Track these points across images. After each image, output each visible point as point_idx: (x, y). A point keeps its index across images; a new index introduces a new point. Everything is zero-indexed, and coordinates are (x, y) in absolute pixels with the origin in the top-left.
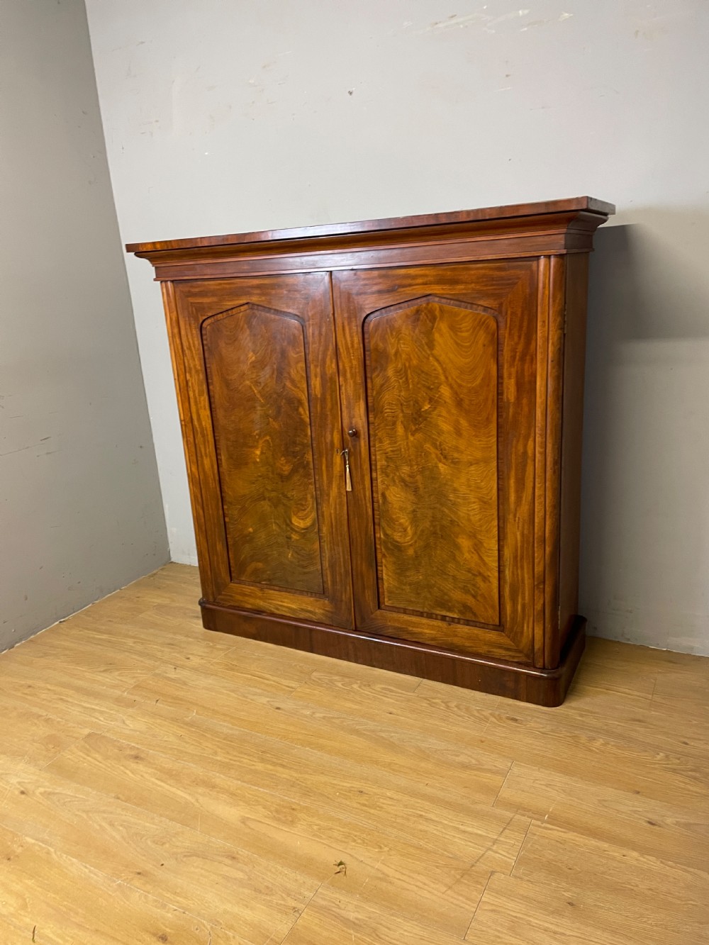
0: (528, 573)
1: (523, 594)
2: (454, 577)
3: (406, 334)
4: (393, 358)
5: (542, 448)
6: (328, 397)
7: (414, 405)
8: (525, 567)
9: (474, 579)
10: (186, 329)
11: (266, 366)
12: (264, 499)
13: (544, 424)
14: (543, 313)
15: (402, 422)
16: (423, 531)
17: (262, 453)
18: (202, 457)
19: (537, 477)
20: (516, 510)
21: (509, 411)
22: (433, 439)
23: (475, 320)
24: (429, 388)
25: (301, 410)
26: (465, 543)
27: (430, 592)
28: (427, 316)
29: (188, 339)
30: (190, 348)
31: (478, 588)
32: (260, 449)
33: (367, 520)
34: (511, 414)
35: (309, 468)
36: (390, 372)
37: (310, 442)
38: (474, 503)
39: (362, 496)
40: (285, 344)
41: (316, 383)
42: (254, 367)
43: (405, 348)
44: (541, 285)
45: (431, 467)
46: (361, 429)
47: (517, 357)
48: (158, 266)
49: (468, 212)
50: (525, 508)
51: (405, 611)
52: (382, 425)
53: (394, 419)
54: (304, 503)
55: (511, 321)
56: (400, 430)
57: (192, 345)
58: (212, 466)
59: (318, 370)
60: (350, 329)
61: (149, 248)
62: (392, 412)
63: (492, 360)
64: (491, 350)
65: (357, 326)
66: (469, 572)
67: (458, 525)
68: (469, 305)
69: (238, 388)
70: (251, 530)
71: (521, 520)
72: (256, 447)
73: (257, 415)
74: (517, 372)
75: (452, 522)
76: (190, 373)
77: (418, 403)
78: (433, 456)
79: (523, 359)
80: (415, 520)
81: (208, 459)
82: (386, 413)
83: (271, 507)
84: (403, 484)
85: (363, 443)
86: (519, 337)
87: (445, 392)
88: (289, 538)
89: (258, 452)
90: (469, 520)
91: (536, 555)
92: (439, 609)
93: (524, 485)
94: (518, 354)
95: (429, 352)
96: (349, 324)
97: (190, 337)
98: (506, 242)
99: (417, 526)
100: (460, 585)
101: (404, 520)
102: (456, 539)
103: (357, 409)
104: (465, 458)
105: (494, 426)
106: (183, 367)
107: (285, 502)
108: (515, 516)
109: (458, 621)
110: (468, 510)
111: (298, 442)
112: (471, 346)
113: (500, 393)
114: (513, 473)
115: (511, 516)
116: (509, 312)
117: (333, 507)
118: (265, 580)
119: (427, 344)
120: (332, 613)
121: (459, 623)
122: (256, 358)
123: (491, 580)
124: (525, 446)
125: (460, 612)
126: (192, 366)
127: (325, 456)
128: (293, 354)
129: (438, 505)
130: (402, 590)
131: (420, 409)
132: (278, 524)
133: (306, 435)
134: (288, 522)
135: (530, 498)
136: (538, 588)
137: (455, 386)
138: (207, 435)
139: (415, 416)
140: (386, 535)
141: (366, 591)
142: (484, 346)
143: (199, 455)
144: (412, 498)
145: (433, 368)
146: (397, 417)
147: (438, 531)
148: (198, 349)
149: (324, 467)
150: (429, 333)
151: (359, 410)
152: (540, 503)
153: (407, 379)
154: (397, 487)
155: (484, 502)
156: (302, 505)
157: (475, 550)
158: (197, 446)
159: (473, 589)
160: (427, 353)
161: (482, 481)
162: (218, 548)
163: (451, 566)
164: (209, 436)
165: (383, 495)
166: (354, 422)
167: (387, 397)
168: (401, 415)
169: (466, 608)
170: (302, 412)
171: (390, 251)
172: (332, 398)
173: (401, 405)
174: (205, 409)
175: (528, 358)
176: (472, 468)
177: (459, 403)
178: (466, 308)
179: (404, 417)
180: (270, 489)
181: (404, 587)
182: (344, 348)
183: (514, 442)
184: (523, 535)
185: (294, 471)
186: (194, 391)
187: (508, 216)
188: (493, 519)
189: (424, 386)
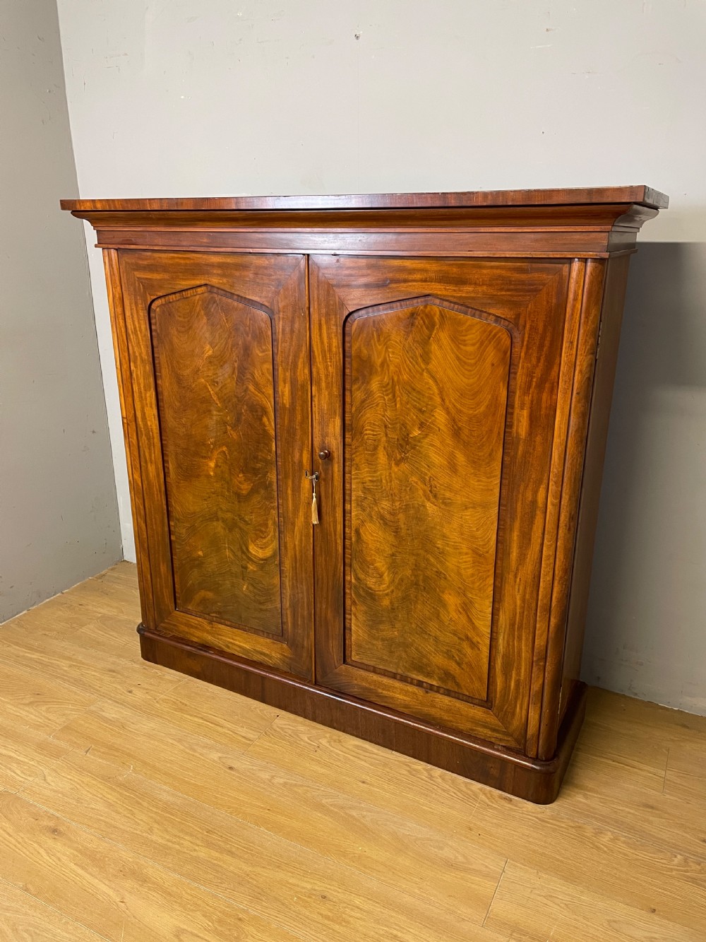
0: (526, 645)
1: (519, 669)
2: (436, 639)
3: (396, 342)
4: (379, 369)
5: (555, 498)
6: (298, 408)
7: (401, 429)
8: (524, 638)
9: (460, 643)
10: (131, 309)
11: (225, 362)
12: (218, 520)
13: (561, 469)
14: (571, 331)
15: (384, 448)
16: (402, 580)
17: (217, 466)
18: (146, 462)
19: (546, 532)
20: (517, 569)
21: (518, 449)
22: (422, 472)
23: (485, 331)
24: (420, 410)
25: (265, 419)
26: (452, 600)
27: (406, 652)
28: (424, 322)
29: (133, 321)
30: (135, 332)
31: (465, 655)
32: (214, 461)
33: (337, 559)
34: (520, 453)
35: (272, 490)
36: (375, 385)
37: (274, 460)
38: (466, 554)
39: (332, 529)
40: (249, 338)
41: (285, 390)
42: (210, 362)
43: (395, 358)
44: (571, 296)
45: (416, 506)
46: (334, 450)
47: (534, 384)
48: (100, 229)
49: (485, 195)
50: (529, 567)
51: (375, 670)
52: (361, 449)
53: (376, 443)
54: (263, 529)
55: (529, 337)
56: (382, 457)
57: (138, 329)
58: (158, 475)
59: (288, 374)
60: (328, 328)
61: (88, 207)
62: (374, 435)
63: (501, 384)
64: (501, 371)
65: (336, 325)
66: (455, 635)
67: (445, 578)
68: (478, 313)
69: (191, 386)
70: (200, 553)
71: (522, 582)
72: (211, 459)
73: (212, 422)
74: (532, 401)
75: (439, 574)
76: (135, 363)
77: (406, 428)
78: (421, 492)
79: (540, 386)
80: (393, 566)
81: (154, 466)
82: (366, 434)
83: (224, 529)
84: (381, 522)
85: (337, 468)
86: (539, 360)
87: (440, 417)
88: (246, 568)
89: (212, 464)
90: (459, 574)
91: (538, 625)
92: (415, 672)
93: (530, 540)
94: (535, 380)
95: (423, 366)
96: (327, 322)
97: (135, 316)
98: (532, 236)
99: (395, 573)
100: (443, 649)
101: (381, 564)
102: (441, 594)
103: (331, 426)
104: (459, 499)
105: (497, 466)
106: (126, 354)
107: (241, 525)
108: (516, 577)
109: (438, 690)
110: (459, 562)
111: (260, 457)
112: (475, 364)
113: (508, 425)
114: (517, 524)
115: (511, 576)
116: (528, 326)
117: (297, 539)
118: (214, 612)
119: (421, 356)
120: (290, 659)
121: (438, 692)
122: (213, 352)
123: (480, 647)
124: (535, 492)
125: (440, 679)
126: (137, 354)
127: (291, 477)
128: (258, 352)
129: (421, 552)
130: (373, 645)
131: (408, 435)
132: (232, 550)
133: (270, 451)
134: (244, 548)
135: (536, 556)
136: (537, 665)
137: (453, 411)
138: (153, 438)
139: (401, 442)
140: (357, 579)
141: (330, 641)
142: (493, 365)
143: (142, 459)
144: (391, 539)
145: (427, 386)
146: (379, 440)
147: (421, 583)
148: (145, 336)
149: (290, 492)
150: (425, 343)
151: (334, 428)
152: (548, 565)
153: (394, 396)
154: (375, 524)
155: (478, 555)
156: (261, 531)
157: (464, 610)
158: (141, 449)
159: (458, 656)
160: (420, 367)
161: (478, 530)
162: (162, 570)
163: (433, 627)
164: (156, 440)
165: (358, 532)
166: (326, 442)
167: (368, 415)
168: (384, 439)
169: (447, 676)
170: (267, 423)
171: (382, 235)
172: (302, 410)
173: (386, 427)
174: (151, 407)
175: (547, 385)
176: (468, 513)
177: (456, 433)
178: (473, 315)
179: (388, 441)
180: (224, 508)
181: (375, 642)
182: (320, 350)
183: (522, 488)
184: (523, 600)
185: (253, 491)
186: (139, 384)
187: (536, 203)
188: (488, 576)
189: (415, 407)
